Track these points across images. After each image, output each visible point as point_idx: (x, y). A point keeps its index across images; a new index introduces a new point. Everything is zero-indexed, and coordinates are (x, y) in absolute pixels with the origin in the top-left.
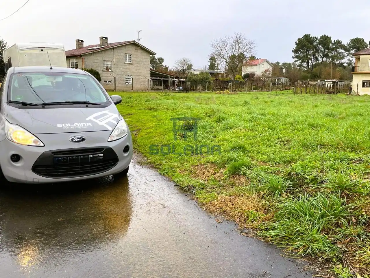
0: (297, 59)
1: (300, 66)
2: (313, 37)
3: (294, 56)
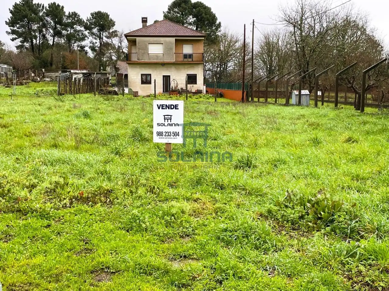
0: (14, 36)
2: (37, 3)
3: (9, 31)
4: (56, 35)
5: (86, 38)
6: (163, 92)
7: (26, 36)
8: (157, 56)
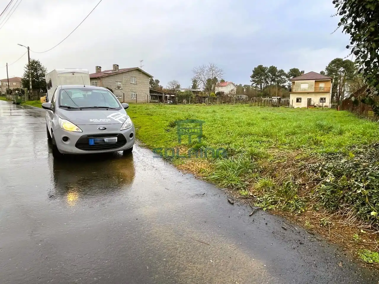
0: (254, 82)
1: (256, 87)
2: (264, 67)
3: (252, 80)
4: (272, 81)
5: (286, 82)
6: (307, 106)
8: (305, 89)
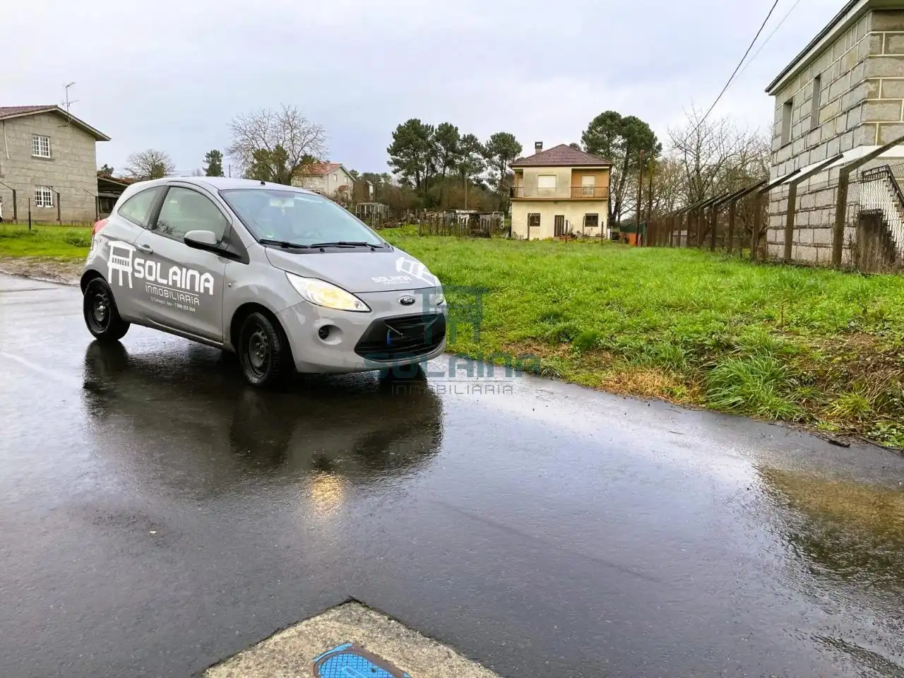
0: (397, 167)
1: (403, 181)
2: (425, 124)
3: (391, 161)
4: (448, 165)
5: (484, 169)
6: (555, 235)
7: (410, 167)
8: (548, 192)
